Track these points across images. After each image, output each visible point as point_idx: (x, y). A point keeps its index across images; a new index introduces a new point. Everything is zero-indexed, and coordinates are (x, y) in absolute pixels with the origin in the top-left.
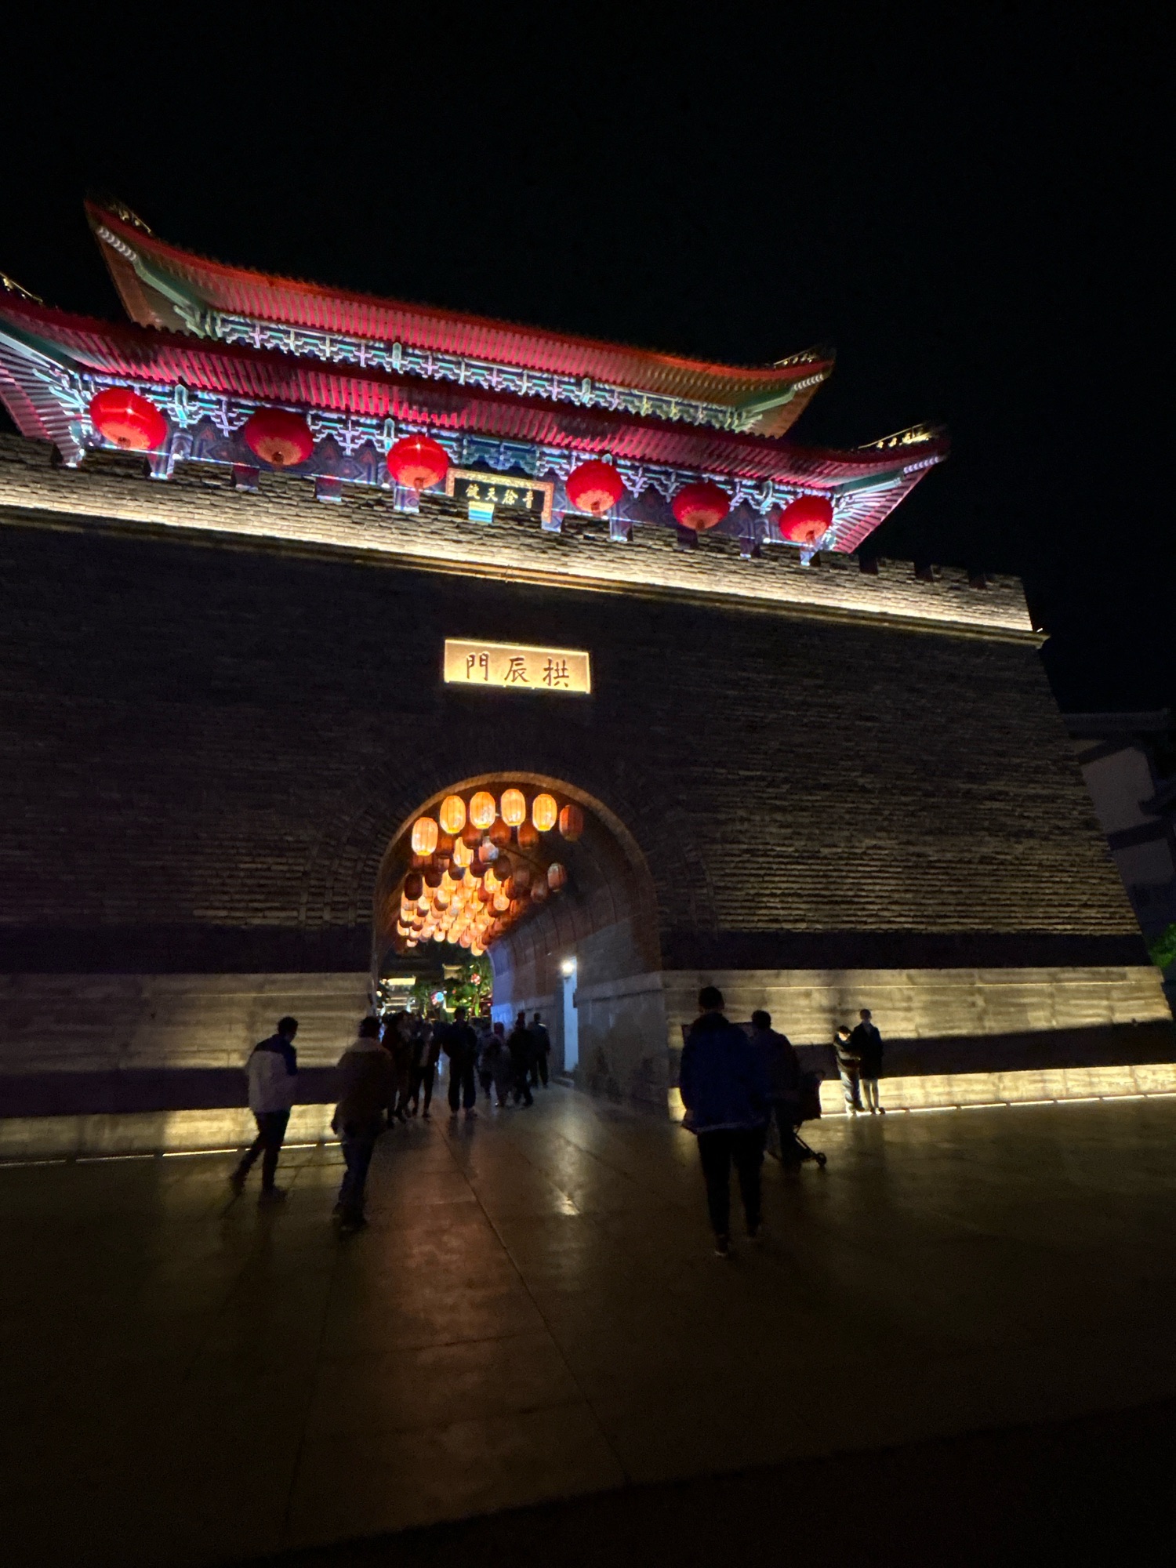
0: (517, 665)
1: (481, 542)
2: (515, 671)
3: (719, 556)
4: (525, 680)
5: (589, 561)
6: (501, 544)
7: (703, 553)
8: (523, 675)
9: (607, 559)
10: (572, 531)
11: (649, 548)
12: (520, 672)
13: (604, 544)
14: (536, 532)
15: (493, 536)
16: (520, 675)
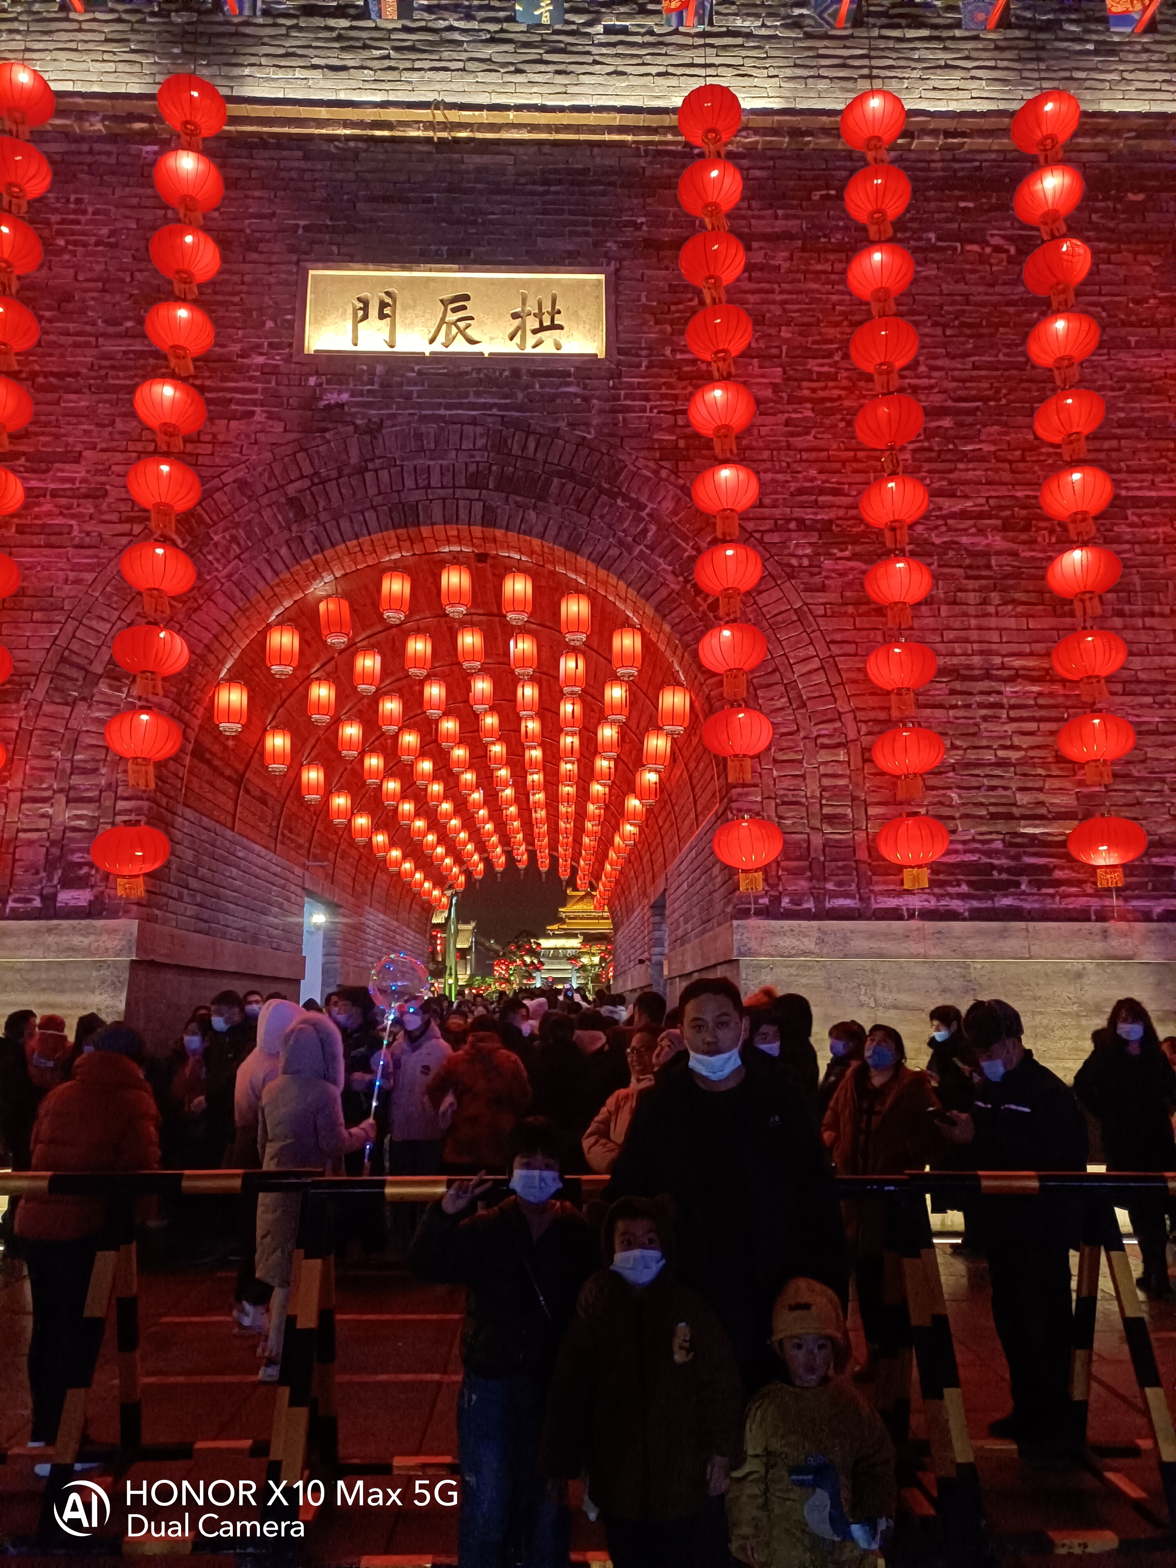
0: (454, 310)
1: (387, 63)
2: (449, 324)
3: (911, 33)
4: (472, 342)
5: (614, 80)
6: (427, 65)
7: (875, 33)
8: (469, 332)
9: (654, 70)
10: (580, 19)
11: (749, 35)
12: (462, 324)
13: (648, 39)
14: (502, 31)
15: (412, 49)
16: (462, 332)
